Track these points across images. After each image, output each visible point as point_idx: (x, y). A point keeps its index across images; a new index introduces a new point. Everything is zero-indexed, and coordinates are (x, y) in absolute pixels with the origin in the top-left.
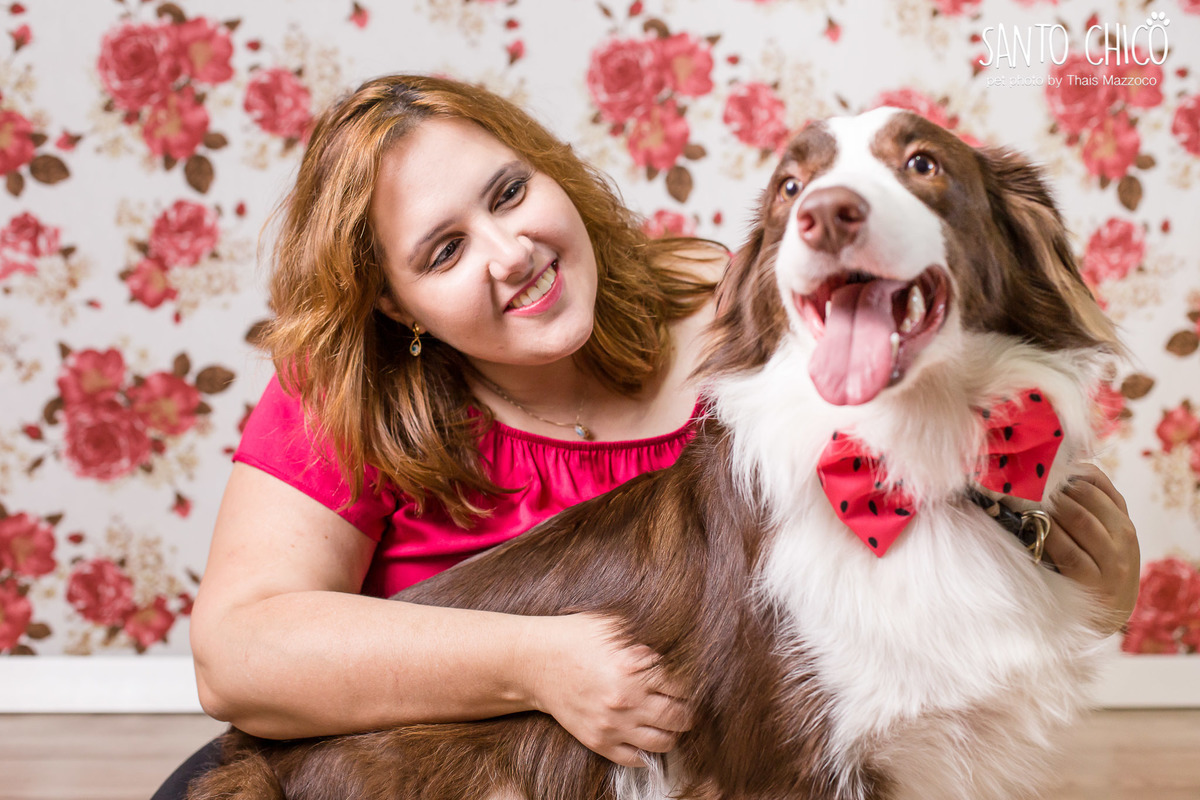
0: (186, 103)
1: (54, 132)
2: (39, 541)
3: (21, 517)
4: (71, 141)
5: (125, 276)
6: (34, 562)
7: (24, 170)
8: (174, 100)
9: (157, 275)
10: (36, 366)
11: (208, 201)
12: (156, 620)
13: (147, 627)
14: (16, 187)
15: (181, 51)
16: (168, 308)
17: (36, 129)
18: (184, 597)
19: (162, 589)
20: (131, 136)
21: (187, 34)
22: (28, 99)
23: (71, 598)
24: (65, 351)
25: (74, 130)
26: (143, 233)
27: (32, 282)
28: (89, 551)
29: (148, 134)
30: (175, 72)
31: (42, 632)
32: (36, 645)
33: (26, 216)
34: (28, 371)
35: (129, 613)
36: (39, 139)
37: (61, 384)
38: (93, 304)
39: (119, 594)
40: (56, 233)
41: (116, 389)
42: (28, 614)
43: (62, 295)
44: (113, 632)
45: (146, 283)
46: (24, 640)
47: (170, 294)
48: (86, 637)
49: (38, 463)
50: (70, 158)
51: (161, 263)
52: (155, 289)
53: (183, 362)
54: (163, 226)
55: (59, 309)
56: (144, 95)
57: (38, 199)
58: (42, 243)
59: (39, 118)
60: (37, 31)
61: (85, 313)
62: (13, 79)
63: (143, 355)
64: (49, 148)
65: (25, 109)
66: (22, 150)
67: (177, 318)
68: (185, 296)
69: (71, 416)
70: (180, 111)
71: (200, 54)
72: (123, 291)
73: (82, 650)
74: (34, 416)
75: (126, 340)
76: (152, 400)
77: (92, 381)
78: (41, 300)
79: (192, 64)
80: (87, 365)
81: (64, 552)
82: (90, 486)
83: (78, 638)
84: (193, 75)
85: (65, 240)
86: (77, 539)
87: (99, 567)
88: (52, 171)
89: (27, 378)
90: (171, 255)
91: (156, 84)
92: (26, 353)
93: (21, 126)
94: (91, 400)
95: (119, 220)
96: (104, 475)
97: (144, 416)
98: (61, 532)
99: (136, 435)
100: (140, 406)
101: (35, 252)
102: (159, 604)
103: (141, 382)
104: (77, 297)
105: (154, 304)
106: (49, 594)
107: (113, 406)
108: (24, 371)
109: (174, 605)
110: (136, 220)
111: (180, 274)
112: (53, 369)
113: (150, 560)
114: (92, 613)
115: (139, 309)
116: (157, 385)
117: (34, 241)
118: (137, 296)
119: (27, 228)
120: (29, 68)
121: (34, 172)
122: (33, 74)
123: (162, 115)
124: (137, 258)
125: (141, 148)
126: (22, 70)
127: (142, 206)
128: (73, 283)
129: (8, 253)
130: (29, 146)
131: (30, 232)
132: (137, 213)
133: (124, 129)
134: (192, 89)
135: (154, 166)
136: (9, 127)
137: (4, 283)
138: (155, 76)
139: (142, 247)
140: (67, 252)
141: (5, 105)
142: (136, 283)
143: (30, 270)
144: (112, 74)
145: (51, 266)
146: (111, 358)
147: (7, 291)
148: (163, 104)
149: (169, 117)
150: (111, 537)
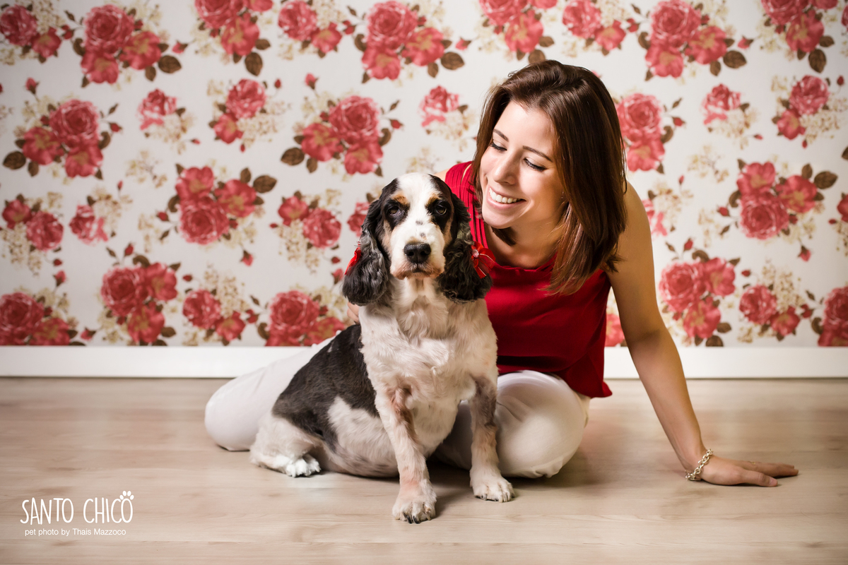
0: (246, 23)
1: (172, 43)
2: (167, 279)
3: (157, 265)
4: (181, 47)
5: (212, 124)
6: (164, 292)
7: (155, 65)
8: (238, 21)
9: (231, 123)
10: (164, 178)
11: (259, 79)
12: (234, 326)
13: (229, 330)
14: (151, 76)
16: (237, 143)
17: (162, 41)
18: (250, 312)
19: (237, 308)
20: (215, 43)
22: (157, 24)
23: (185, 313)
24: (180, 169)
25: (183, 41)
26: (222, 99)
27: (161, 130)
28: (195, 285)
29: (224, 42)
30: (239, 6)
31: (170, 333)
32: (167, 340)
33: (157, 91)
34: (159, 181)
35: (219, 321)
36: (164, 47)
37: (178, 188)
38: (195, 141)
39: (213, 310)
40: (174, 101)
41: (209, 190)
42: (162, 322)
43: (178, 136)
44: (210, 333)
45: (225, 128)
46: (160, 337)
47: (238, 134)
48: (195, 335)
49: (166, 234)
50: (180, 57)
51: (233, 117)
52: (230, 132)
53: (246, 174)
54: (234, 95)
55: (176, 145)
56: (222, 19)
57: (164, 82)
58: (166, 106)
59: (163, 35)
61: (190, 146)
62: (148, 13)
63: (224, 170)
64: (169, 52)
65: (155, 30)
66: (154, 54)
67: (243, 148)
68: (247, 135)
69: (184, 207)
70: (242, 28)
72: (212, 133)
73: (192, 343)
74: (163, 207)
75: (214, 162)
76: (229, 196)
77: (195, 186)
78: (166, 140)
80: (193, 177)
81: (181, 286)
82: (195, 246)
83: (190, 336)
84: (249, 7)
85: (179, 105)
86: (188, 278)
87: (201, 294)
88: (171, 65)
89: (159, 185)
90: (239, 111)
91: (228, 13)
92: (158, 171)
93: (154, 40)
94: (195, 197)
95: (209, 93)
96: (203, 241)
97: (225, 206)
98: (179, 274)
99: (221, 217)
100: (222, 200)
101: (163, 112)
102: (236, 316)
103: (223, 186)
104: (186, 137)
105: (229, 141)
106: (173, 311)
107: (207, 200)
108: (157, 181)
109: (244, 317)
110: (219, 92)
111: (244, 123)
112: (173, 179)
113: (230, 290)
114: (198, 321)
115: (220, 143)
116: (232, 187)
117: (162, 106)
118: (220, 136)
119: (157, 99)
120: (157, 6)
121: (161, 66)
122: (160, 10)
123: (232, 30)
124: (219, 114)
125: (220, 50)
126: (153, 7)
127: (222, 83)
128: (184, 130)
129: (148, 113)
130: (158, 51)
131: (159, 101)
132: (219, 88)
133: (211, 40)
134: (249, 15)
135: (229, 60)
136: (147, 41)
137: (146, 130)
138: (228, 8)
139: (222, 108)
140: (180, 112)
141: (144, 28)
142: (219, 128)
143: (160, 123)
144: (203, 8)
145: (171, 120)
146: (206, 172)
147: (147, 135)
148: (233, 24)
149: (236, 31)
150: (208, 277)
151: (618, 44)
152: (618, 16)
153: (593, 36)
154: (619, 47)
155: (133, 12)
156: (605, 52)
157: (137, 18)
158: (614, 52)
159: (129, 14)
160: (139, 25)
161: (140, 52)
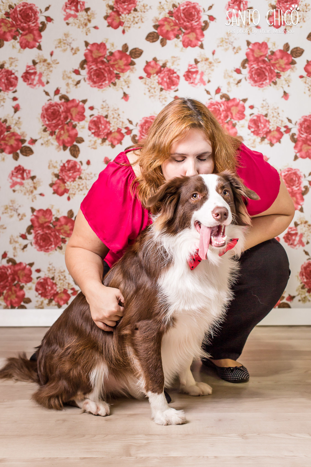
0: (70, 128)
1: (28, 139)
2: (26, 272)
3: (21, 264)
4: (33, 141)
5: (51, 185)
6: (25, 279)
7: (19, 151)
8: (66, 127)
9: (62, 185)
10: (24, 215)
11: (78, 160)
12: (64, 297)
13: (62, 299)
14: (16, 158)
15: (68, 111)
16: (66, 196)
17: (22, 138)
18: (73, 289)
19: (66, 287)
20: (52, 139)
21: (70, 105)
22: (19, 128)
23: (37, 290)
24: (33, 210)
25: (34, 138)
26: (57, 171)
27: (22, 188)
28: (42, 275)
29: (58, 138)
30: (66, 118)
31: (28, 301)
32: (26, 305)
33: (20, 166)
34: (21, 217)
35: (56, 294)
36: (23, 141)
37: (32, 221)
38: (41, 195)
39: (52, 288)
40: (29, 172)
41: (50, 222)
42: (24, 295)
43: (32, 192)
44: (50, 301)
45: (58, 187)
46: (22, 303)
47: (66, 191)
48: (42, 302)
49: (25, 246)
50: (33, 147)
51: (63, 181)
52: (62, 189)
53: (71, 213)
54: (63, 169)
55: (31, 197)
56: (56, 126)
57: (23, 161)
58: (25, 175)
59: (23, 134)
60: (21, 106)
61: (39, 197)
62: (14, 122)
63: (58, 211)
64: (26, 144)
65: (18, 132)
66: (18, 145)
67: (69, 199)
68: (71, 191)
69: (36, 231)
70: (68, 131)
71: (74, 111)
72: (51, 190)
73: (41, 307)
74: (24, 231)
75: (52, 206)
76: (61, 225)
77: (42, 220)
78: (25, 194)
79: (71, 115)
80: (40, 215)
81: (34, 275)
82: (42, 253)
83: (40, 303)
84: (72, 119)
85: (32, 174)
86: (38, 271)
87: (46, 280)
88: (28, 152)
89: (21, 219)
90: (66, 178)
91: (60, 122)
92: (21, 211)
93: (17, 137)
94: (42, 226)
95: (49, 167)
96: (47, 250)
97: (59, 231)
98: (33, 269)
99: (56, 237)
100: (58, 228)
101: (23, 178)
102: (65, 291)
103: (57, 220)
104: (36, 192)
105: (61, 194)
106: (30, 289)
107: (49, 228)
108: (20, 217)
109: (70, 292)
110: (55, 167)
111: (69, 184)
112: (29, 216)
113: (62, 277)
114: (44, 295)
115: (56, 196)
116: (63, 220)
117: (22, 175)
118: (56, 192)
119: (20, 170)
120: (19, 118)
121: (22, 152)
122: (21, 120)
123: (62, 132)
124: (55, 179)
125: (56, 143)
126: (17, 119)
127: (56, 162)
128: (35, 188)
129: (14, 179)
130: (20, 144)
131: (21, 172)
132: (55, 165)
133: (50, 137)
134: (72, 123)
135: (60, 149)
136: (13, 138)
137: (13, 188)
138: (60, 119)
139: (57, 176)
140: (33, 178)
141: (12, 130)
142: (55, 187)
143: (21, 184)
144: (46, 119)
145: (28, 183)
146: (48, 212)
147: (14, 191)
148: (63, 128)
149: (64, 133)
150: (49, 270)
151: (279, 140)
152: (279, 125)
153: (265, 136)
154: (280, 142)
155: (5, 121)
156: (272, 144)
157: (7, 125)
158: (277, 145)
159: (3, 122)
160: (9, 128)
161: (9, 144)
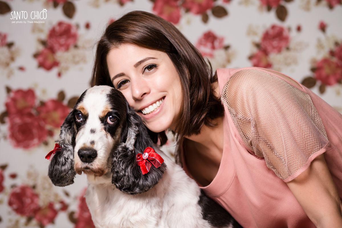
5: (36, 56)
9: (50, 56)
11: (73, 22)
12: (49, 213)
13: (45, 216)
16: (55, 71)
18: (62, 202)
19: (52, 199)
23: (10, 204)
24: (9, 90)
26: (44, 36)
28: (19, 182)
35: (37, 210)
37: (7, 105)
38: (21, 69)
39: (32, 201)
40: (5, 37)
41: (32, 107)
43: (7, 65)
44: (29, 219)
45: (45, 59)
47: (56, 64)
48: (17, 222)
50: (11, 3)
51: (52, 50)
52: (49, 62)
53: (62, 95)
54: (53, 33)
55: (6, 71)
61: (17, 73)
63: (44, 92)
67: (59, 75)
68: (63, 65)
69: (12, 121)
72: (34, 63)
75: (36, 85)
76: (48, 112)
77: (21, 104)
80: (19, 97)
81: (8, 183)
82: (20, 152)
83: (13, 223)
85: (9, 40)
86: (13, 176)
87: (24, 189)
88: (4, 9)
90: (56, 46)
94: (21, 113)
95: (33, 31)
96: (26, 147)
97: (44, 120)
98: (7, 173)
99: (41, 128)
100: (43, 115)
102: (51, 206)
103: (43, 104)
104: (14, 65)
105: (49, 68)
107: (30, 115)
109: (57, 206)
110: (41, 31)
111: (61, 55)
112: (3, 98)
114: (20, 210)
115: (42, 72)
116: (50, 105)
118: (42, 65)
124: (41, 48)
127: (44, 25)
128: (12, 59)
132: (41, 28)
139: (44, 43)
140: (10, 45)
142: (41, 59)
145: (2, 51)
146: (29, 93)
150: (29, 175)
156: (331, 7)
158: (337, 8)
